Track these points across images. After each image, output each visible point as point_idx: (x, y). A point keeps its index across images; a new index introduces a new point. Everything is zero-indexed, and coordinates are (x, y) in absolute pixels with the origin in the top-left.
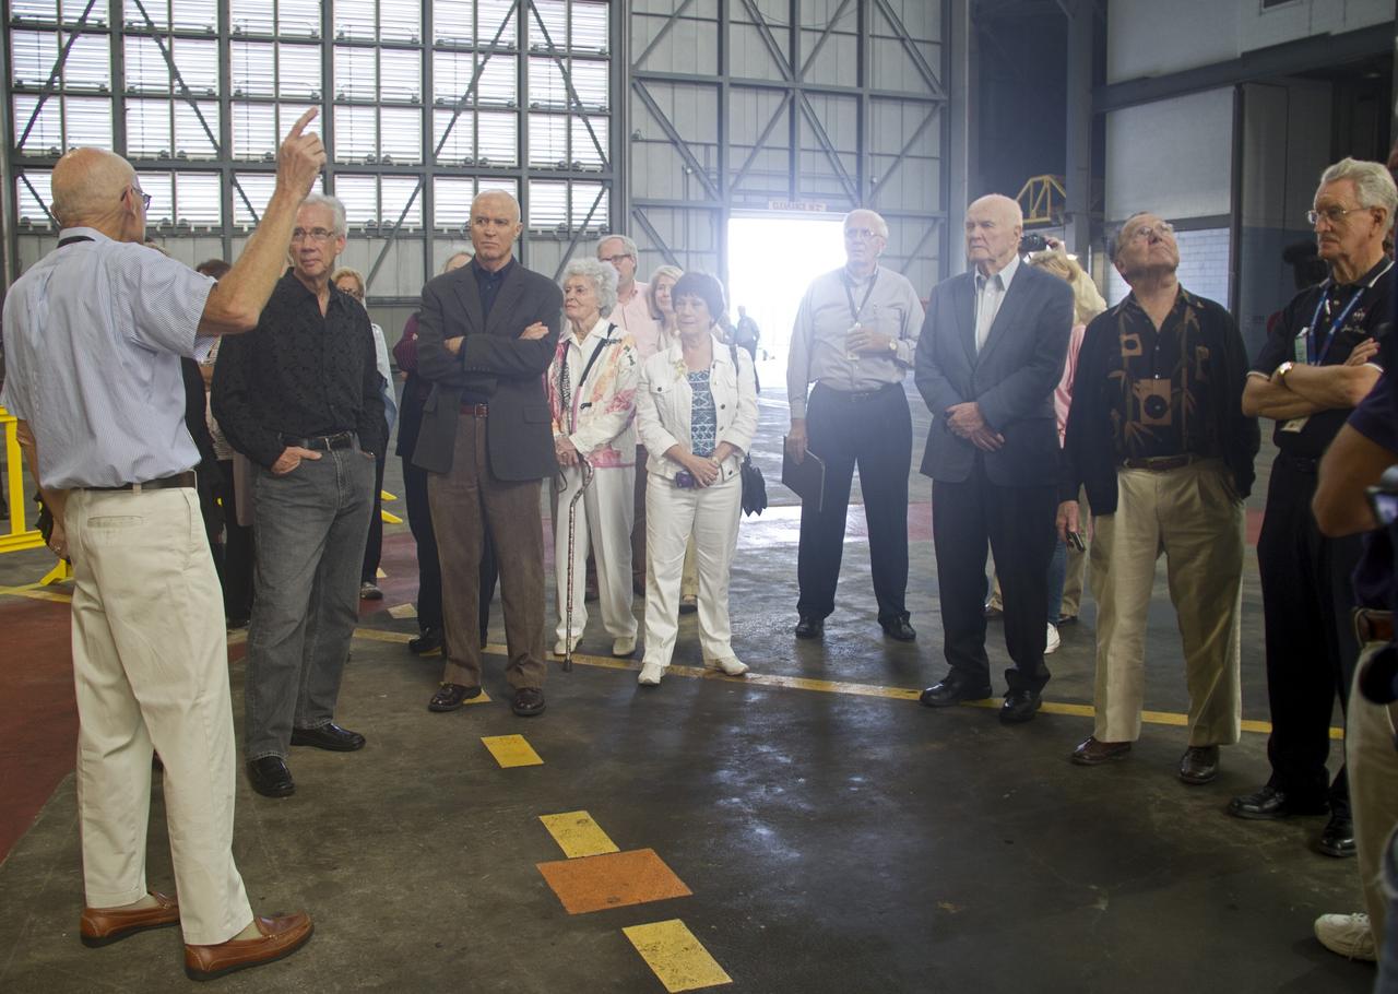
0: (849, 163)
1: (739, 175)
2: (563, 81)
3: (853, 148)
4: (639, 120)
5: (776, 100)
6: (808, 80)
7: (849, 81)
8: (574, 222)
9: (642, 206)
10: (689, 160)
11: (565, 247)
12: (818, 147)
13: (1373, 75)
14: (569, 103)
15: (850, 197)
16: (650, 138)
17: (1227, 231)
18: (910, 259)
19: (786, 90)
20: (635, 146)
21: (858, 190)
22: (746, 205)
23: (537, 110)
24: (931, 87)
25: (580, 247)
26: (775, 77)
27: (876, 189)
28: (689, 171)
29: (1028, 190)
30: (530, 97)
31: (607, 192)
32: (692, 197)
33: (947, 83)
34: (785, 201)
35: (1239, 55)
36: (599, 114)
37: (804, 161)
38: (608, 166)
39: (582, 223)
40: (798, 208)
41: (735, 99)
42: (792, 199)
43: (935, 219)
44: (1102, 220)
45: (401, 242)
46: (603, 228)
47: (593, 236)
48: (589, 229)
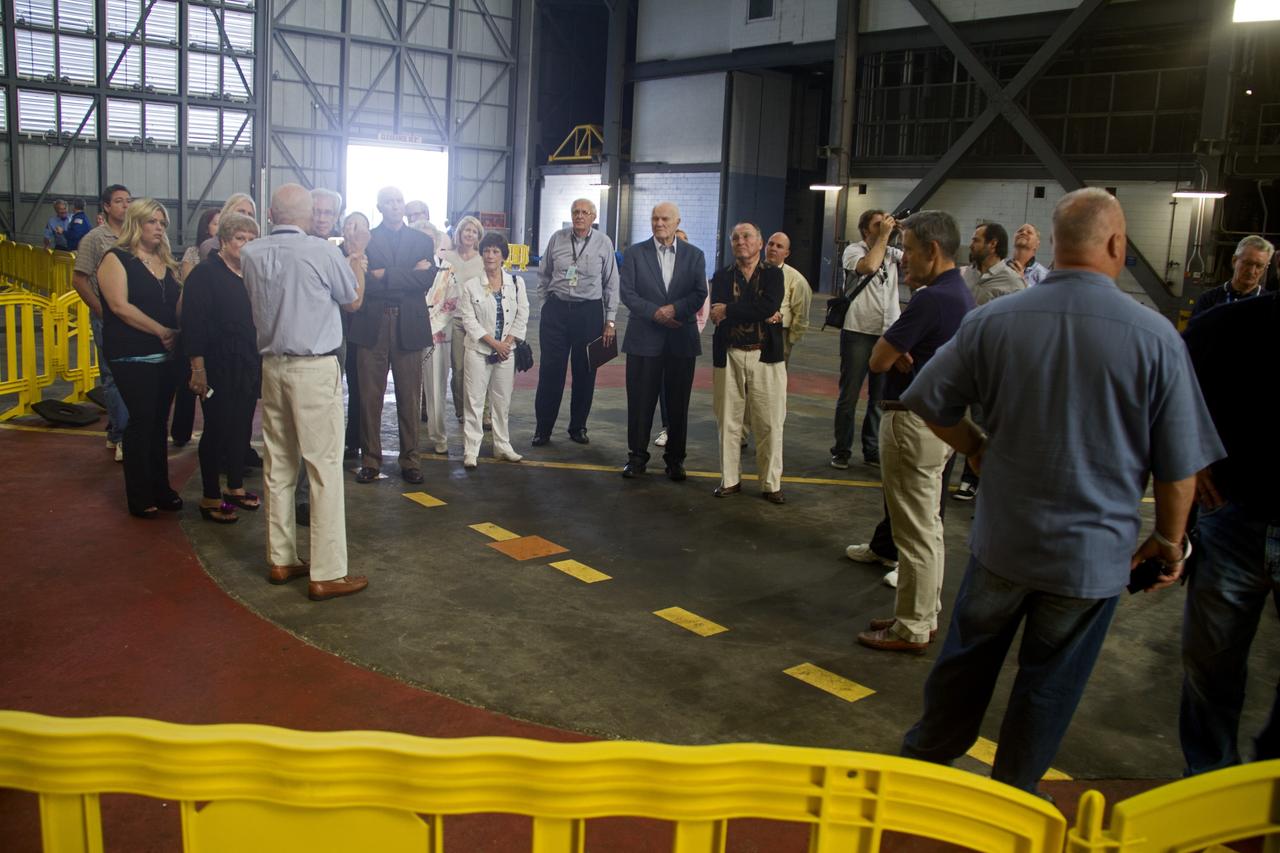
0: (440, 107)
1: (355, 113)
2: (217, 27)
3: (443, 95)
4: (278, 62)
5: (386, 54)
6: (411, 40)
7: (442, 43)
8: (225, 142)
9: (280, 132)
10: (316, 97)
11: (217, 161)
12: (416, 92)
13: (819, 73)
14: (222, 45)
15: (440, 133)
16: (286, 77)
17: (718, 174)
18: (484, 182)
19: (394, 48)
20: (275, 83)
21: (445, 132)
22: (359, 135)
23: (194, 49)
24: (504, 52)
25: (228, 163)
26: (386, 36)
27: (460, 127)
28: (317, 106)
29: (574, 134)
30: (189, 38)
31: (250, 122)
32: (319, 127)
33: (516, 49)
34: (391, 133)
35: (731, 51)
36: (246, 56)
37: (406, 102)
38: (253, 98)
39: (231, 143)
40: (400, 139)
41: (354, 51)
42: (396, 132)
43: (504, 152)
44: (629, 161)
45: (78, 151)
46: (247, 147)
47: (239, 154)
48: (235, 147)
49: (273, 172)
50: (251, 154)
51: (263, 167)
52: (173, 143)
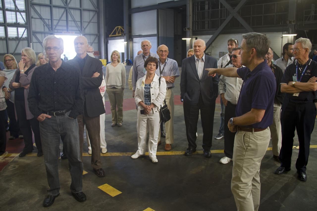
0: (79, 24)
1: (56, 26)
2: (14, 4)
3: (80, 20)
4: (33, 13)
5: (63, 10)
6: (70, 6)
7: (78, 6)
8: (19, 36)
9: (35, 33)
10: (44, 23)
11: (17, 42)
12: (72, 20)
13: (181, 9)
14: (16, 9)
15: (79, 30)
16: (35, 17)
17: (156, 37)
18: (92, 43)
19: (65, 8)
20: (32, 19)
21: (81, 29)
22: (57, 32)
23: (8, 10)
24: (95, 8)
25: (21, 42)
26: (62, 5)
27: (85, 29)
28: (45, 25)
29: (116, 30)
30: (6, 7)
31: (26, 30)
32: (46, 31)
33: (98, 7)
34: (66, 31)
35: (157, 4)
36: (23, 12)
37: (70, 23)
38: (26, 23)
39: (21, 36)
40: (68, 33)
41: (54, 10)
42: (67, 31)
43: (97, 35)
44: (131, 35)
46: (26, 37)
47: (24, 39)
48: (23, 38)
49: (34, 44)
50: (27, 39)
51: (31, 42)
52: (4, 37)
